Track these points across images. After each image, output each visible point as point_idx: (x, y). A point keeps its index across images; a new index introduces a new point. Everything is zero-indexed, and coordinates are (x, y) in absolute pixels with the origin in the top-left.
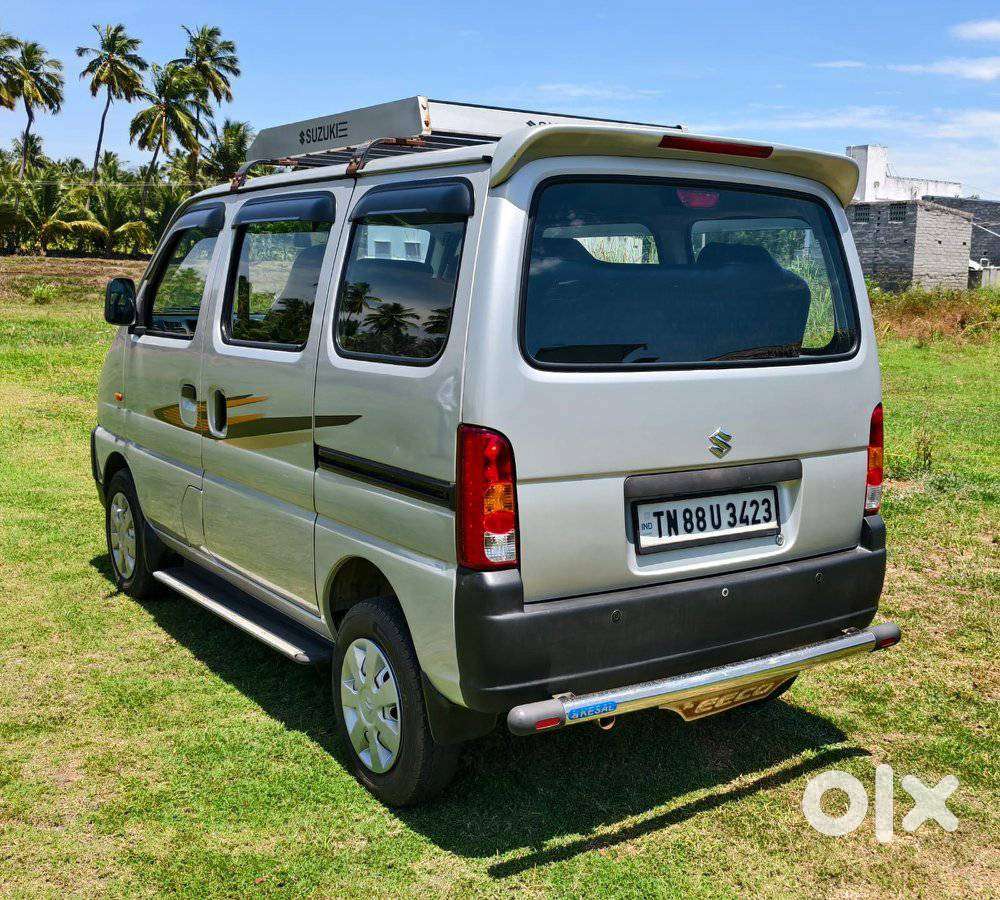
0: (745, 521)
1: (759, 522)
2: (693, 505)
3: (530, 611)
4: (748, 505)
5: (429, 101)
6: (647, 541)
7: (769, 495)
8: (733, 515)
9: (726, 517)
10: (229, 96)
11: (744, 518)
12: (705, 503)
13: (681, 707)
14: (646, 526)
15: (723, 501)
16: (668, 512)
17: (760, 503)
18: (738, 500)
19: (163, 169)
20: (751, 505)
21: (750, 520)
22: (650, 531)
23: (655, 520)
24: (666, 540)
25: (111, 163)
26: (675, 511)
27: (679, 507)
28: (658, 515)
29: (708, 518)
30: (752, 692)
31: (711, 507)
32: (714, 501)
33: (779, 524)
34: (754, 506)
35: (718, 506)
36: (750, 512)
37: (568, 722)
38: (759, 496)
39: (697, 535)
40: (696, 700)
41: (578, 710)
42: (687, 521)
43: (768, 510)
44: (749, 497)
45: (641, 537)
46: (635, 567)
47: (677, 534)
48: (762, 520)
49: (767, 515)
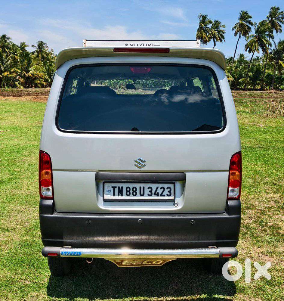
0: (157, 195)
1: (164, 196)
2: (131, 186)
3: (55, 215)
4: (159, 189)
5: (87, 41)
6: (107, 197)
7: (171, 186)
8: (151, 191)
9: (147, 191)
10: (281, 31)
11: (156, 193)
12: (138, 186)
13: (115, 261)
14: (108, 191)
15: (147, 186)
16: (119, 187)
17: (166, 188)
18: (154, 186)
19: (261, 58)
20: (161, 188)
21: (160, 194)
22: (109, 193)
23: (112, 189)
24: (116, 197)
25: (242, 58)
26: (122, 187)
27: (125, 186)
28: (114, 188)
29: (138, 192)
30: (152, 262)
31: (140, 188)
32: (142, 185)
33: (175, 198)
34: (162, 189)
35: (144, 188)
36: (160, 191)
37: (62, 256)
38: (166, 186)
39: (131, 197)
40: (122, 259)
41: (65, 253)
42: (127, 191)
43: (170, 192)
44: (160, 185)
45: (105, 195)
46: (102, 206)
47: (122, 195)
48: (166, 195)
49: (169, 194)
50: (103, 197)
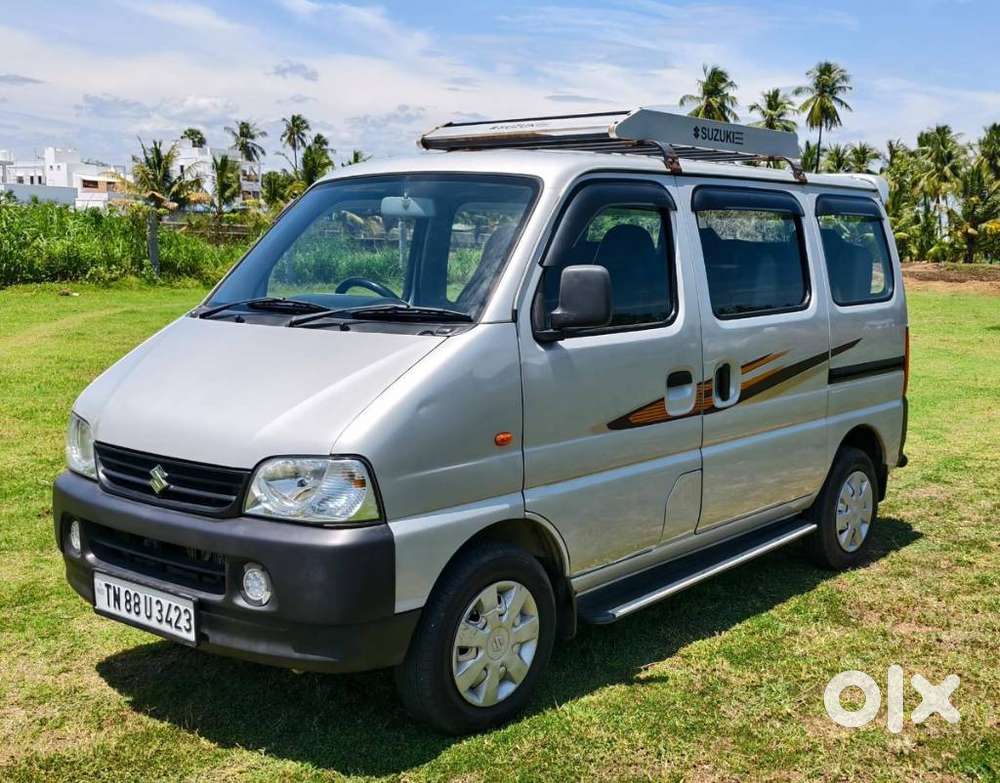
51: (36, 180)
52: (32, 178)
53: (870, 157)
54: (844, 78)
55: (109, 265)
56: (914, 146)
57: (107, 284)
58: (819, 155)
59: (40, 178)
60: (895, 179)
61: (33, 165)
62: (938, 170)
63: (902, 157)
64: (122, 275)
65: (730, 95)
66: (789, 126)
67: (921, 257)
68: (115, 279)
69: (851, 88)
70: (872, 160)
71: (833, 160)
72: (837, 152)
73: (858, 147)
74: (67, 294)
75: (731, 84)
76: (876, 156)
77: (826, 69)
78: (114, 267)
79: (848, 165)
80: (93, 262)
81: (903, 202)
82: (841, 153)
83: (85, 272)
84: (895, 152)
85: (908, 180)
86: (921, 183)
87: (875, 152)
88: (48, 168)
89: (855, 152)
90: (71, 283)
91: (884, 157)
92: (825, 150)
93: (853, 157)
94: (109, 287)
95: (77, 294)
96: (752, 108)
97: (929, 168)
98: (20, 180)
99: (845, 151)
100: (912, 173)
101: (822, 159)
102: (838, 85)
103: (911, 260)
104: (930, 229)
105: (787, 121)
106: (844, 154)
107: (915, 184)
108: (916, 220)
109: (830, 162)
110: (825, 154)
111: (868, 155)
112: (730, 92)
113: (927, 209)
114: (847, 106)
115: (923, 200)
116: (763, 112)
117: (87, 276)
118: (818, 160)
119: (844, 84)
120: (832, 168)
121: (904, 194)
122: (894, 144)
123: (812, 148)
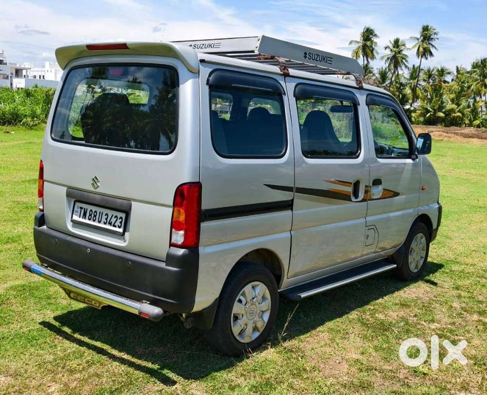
0: (110, 224)
2: (94, 209)
4: (114, 217)
6: (76, 218)
7: (123, 215)
8: (107, 219)
9: (104, 218)
11: (110, 222)
12: (98, 210)
14: (76, 211)
15: (105, 211)
16: (85, 209)
17: (119, 218)
18: (111, 213)
21: (113, 224)
22: (77, 213)
23: (79, 210)
24: (81, 219)
26: (87, 209)
27: (89, 208)
28: (81, 208)
29: (97, 217)
31: (100, 213)
32: (102, 210)
33: (125, 231)
34: (116, 219)
35: (102, 213)
36: (113, 220)
38: (119, 214)
39: (91, 223)
42: (90, 215)
43: (121, 223)
44: (115, 213)
45: (74, 216)
46: (70, 227)
47: (85, 218)
48: (117, 226)
49: (120, 225)
50: (72, 217)
51: (42, 77)
52: (40, 76)
53: (446, 73)
54: (435, 34)
55: (33, 118)
56: (469, 68)
57: (31, 128)
58: (419, 72)
59: (43, 76)
60: (459, 85)
61: (41, 70)
62: (481, 81)
63: (463, 74)
64: (39, 123)
65: (374, 41)
66: (404, 57)
67: (470, 125)
68: (36, 125)
69: (438, 39)
70: (447, 75)
71: (426, 75)
72: (429, 71)
73: (440, 69)
74: (8, 132)
75: (376, 35)
76: (449, 73)
77: (426, 29)
78: (36, 119)
79: (434, 77)
80: (25, 116)
81: (462, 97)
82: (431, 71)
83: (21, 121)
84: (459, 71)
85: (466, 86)
86: (472, 87)
87: (448, 71)
88: (46, 71)
89: (438, 71)
90: (13, 127)
91: (453, 74)
92: (422, 70)
93: (437, 73)
94: (32, 129)
95: (13, 132)
96: (386, 48)
97: (476, 80)
98: (35, 77)
99: (433, 70)
100: (468, 82)
101: (421, 74)
102: (432, 37)
103: (466, 126)
104: (476, 111)
105: (404, 55)
106: (432, 72)
107: (469, 87)
108: (469, 106)
109: (424, 75)
110: (423, 71)
111: (445, 72)
112: (375, 40)
113: (475, 101)
114: (435, 47)
115: (473, 96)
116: (391, 50)
117: (21, 123)
118: (419, 75)
119: (436, 36)
120: (425, 79)
121: (463, 93)
122: (459, 67)
123: (416, 68)
